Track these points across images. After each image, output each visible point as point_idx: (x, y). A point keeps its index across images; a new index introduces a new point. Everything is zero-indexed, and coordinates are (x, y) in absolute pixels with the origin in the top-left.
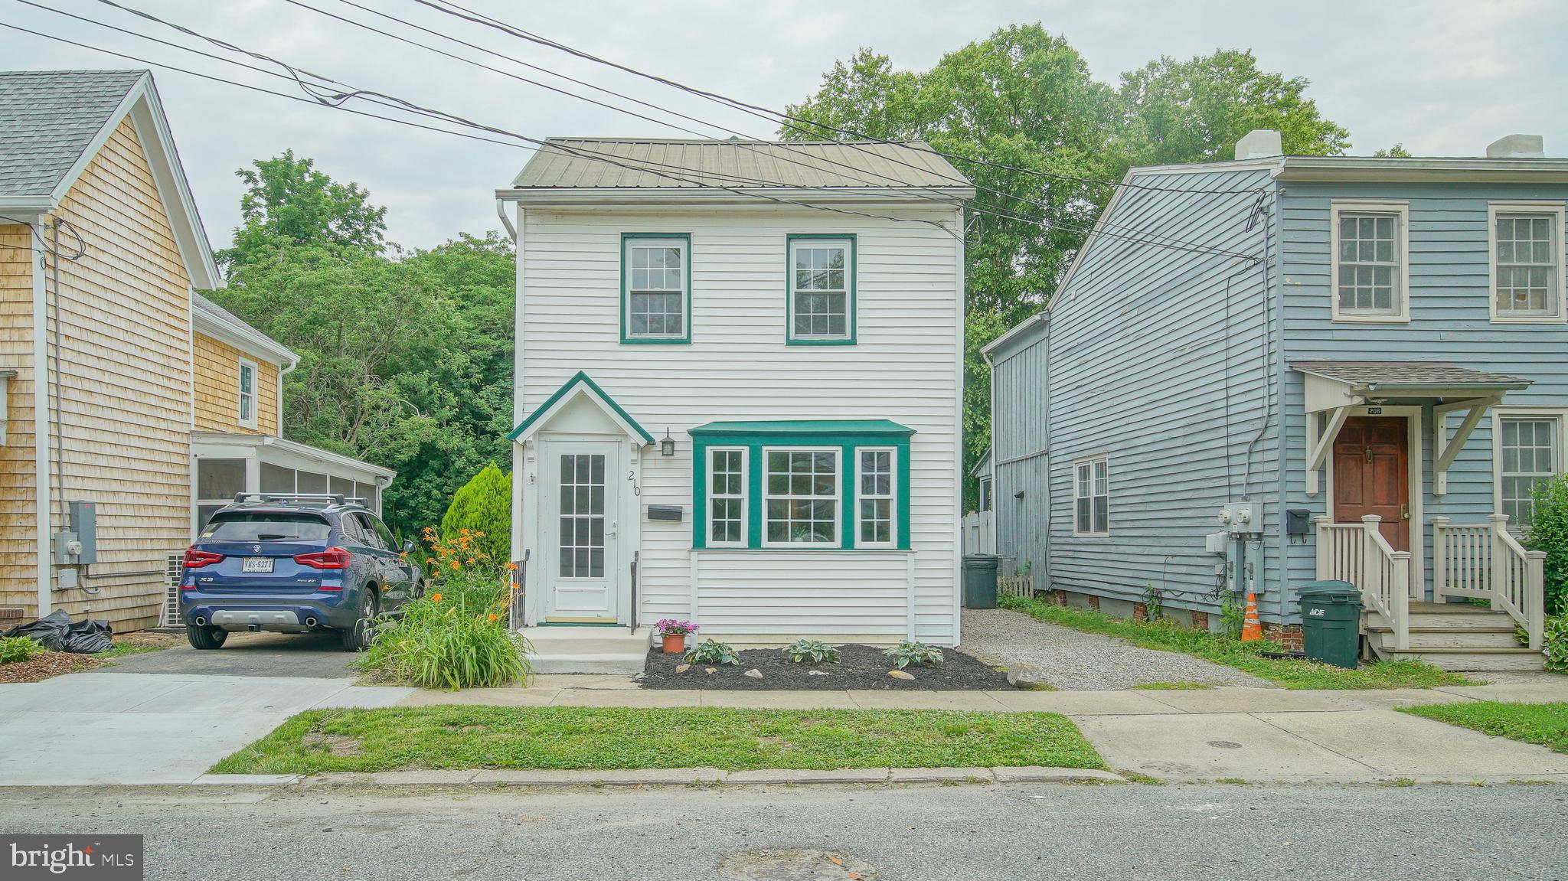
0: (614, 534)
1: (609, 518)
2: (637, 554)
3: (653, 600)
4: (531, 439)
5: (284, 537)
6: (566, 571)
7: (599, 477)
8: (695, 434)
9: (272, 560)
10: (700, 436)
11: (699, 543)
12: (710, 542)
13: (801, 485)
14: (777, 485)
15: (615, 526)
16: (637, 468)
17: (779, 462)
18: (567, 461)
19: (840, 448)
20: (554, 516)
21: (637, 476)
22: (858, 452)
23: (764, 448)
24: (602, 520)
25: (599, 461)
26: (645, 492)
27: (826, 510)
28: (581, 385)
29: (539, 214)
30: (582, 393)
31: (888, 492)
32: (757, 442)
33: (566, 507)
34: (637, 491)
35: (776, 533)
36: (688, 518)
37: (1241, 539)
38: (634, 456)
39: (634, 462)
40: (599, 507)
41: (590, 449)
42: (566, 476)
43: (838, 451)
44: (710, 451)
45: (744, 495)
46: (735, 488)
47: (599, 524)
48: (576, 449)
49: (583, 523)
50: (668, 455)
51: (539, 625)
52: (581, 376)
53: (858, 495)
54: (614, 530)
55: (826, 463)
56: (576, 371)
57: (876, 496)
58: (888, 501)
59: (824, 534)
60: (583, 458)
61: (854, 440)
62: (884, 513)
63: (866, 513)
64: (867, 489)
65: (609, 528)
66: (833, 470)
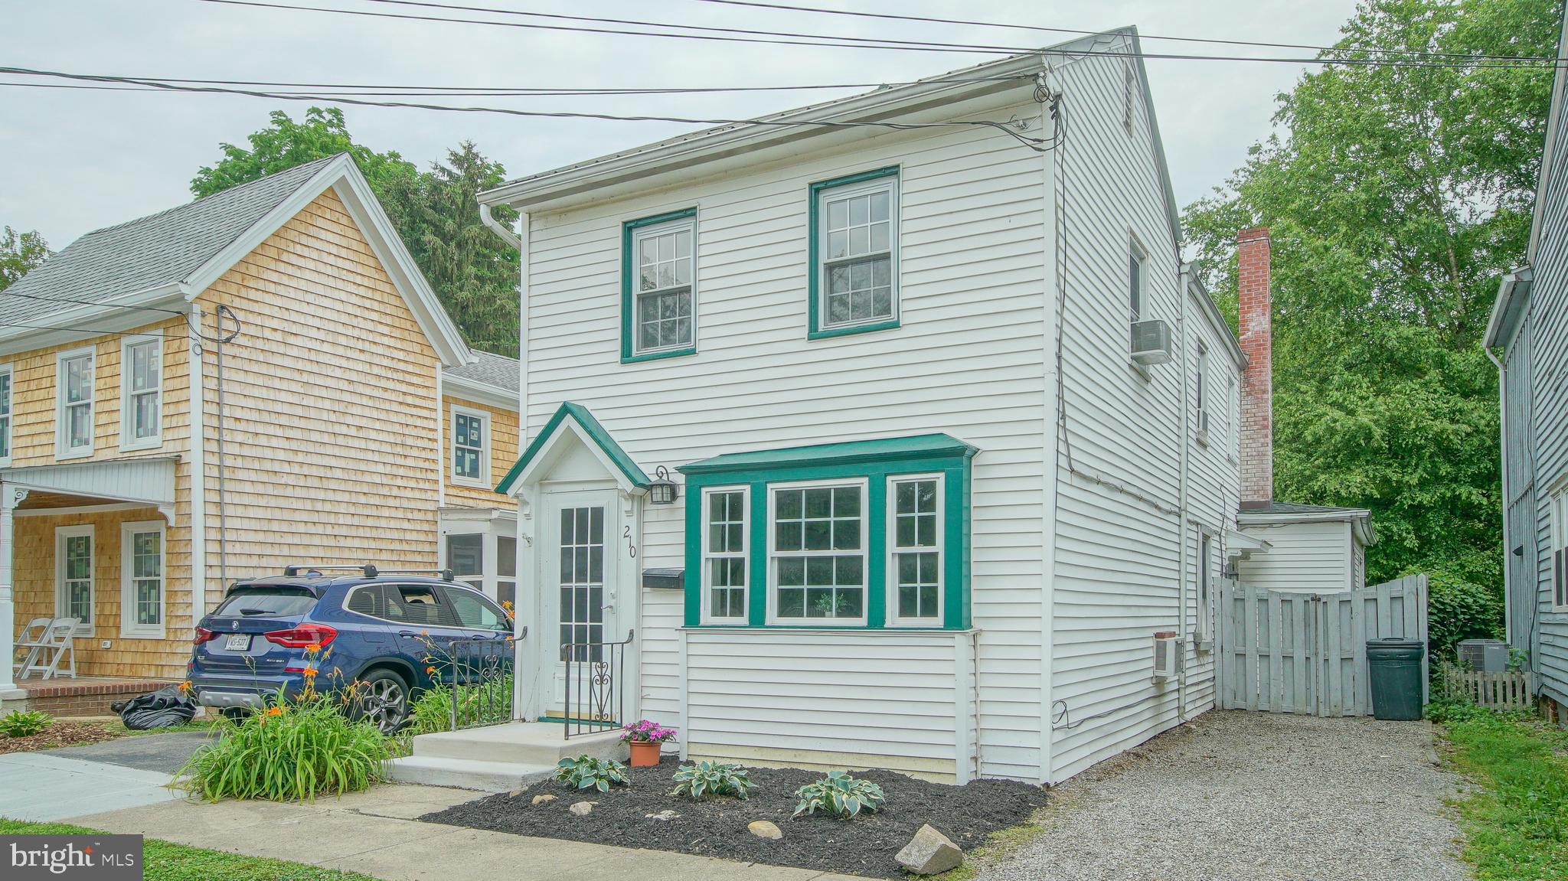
0: (611, 607)
1: (608, 586)
2: (631, 633)
3: (654, 693)
4: (520, 491)
6: (565, 654)
7: (598, 534)
8: (690, 471)
9: (250, 637)
10: (698, 474)
11: (692, 619)
12: (706, 617)
13: (817, 537)
14: (787, 537)
15: (613, 597)
16: (633, 522)
17: (787, 503)
18: (567, 514)
19: (865, 481)
20: (554, 585)
21: (633, 532)
22: (892, 484)
23: (769, 486)
24: (601, 590)
25: (598, 513)
26: (646, 553)
27: (851, 571)
28: (569, 421)
29: (545, 216)
30: (570, 431)
31: (932, 543)
32: (759, 477)
33: (566, 574)
34: (635, 552)
35: (789, 603)
38: (630, 508)
39: (630, 513)
40: (598, 576)
41: (589, 501)
42: (567, 535)
43: (863, 484)
44: (706, 495)
45: (746, 552)
46: (736, 543)
47: (597, 593)
48: (576, 502)
49: (581, 592)
50: (658, 503)
53: (892, 547)
54: (612, 602)
55: (848, 500)
56: (561, 405)
57: (918, 549)
58: (935, 555)
59: (850, 605)
60: (582, 512)
61: (883, 467)
62: (930, 575)
63: (906, 575)
64: (905, 537)
65: (606, 601)
66: (857, 512)
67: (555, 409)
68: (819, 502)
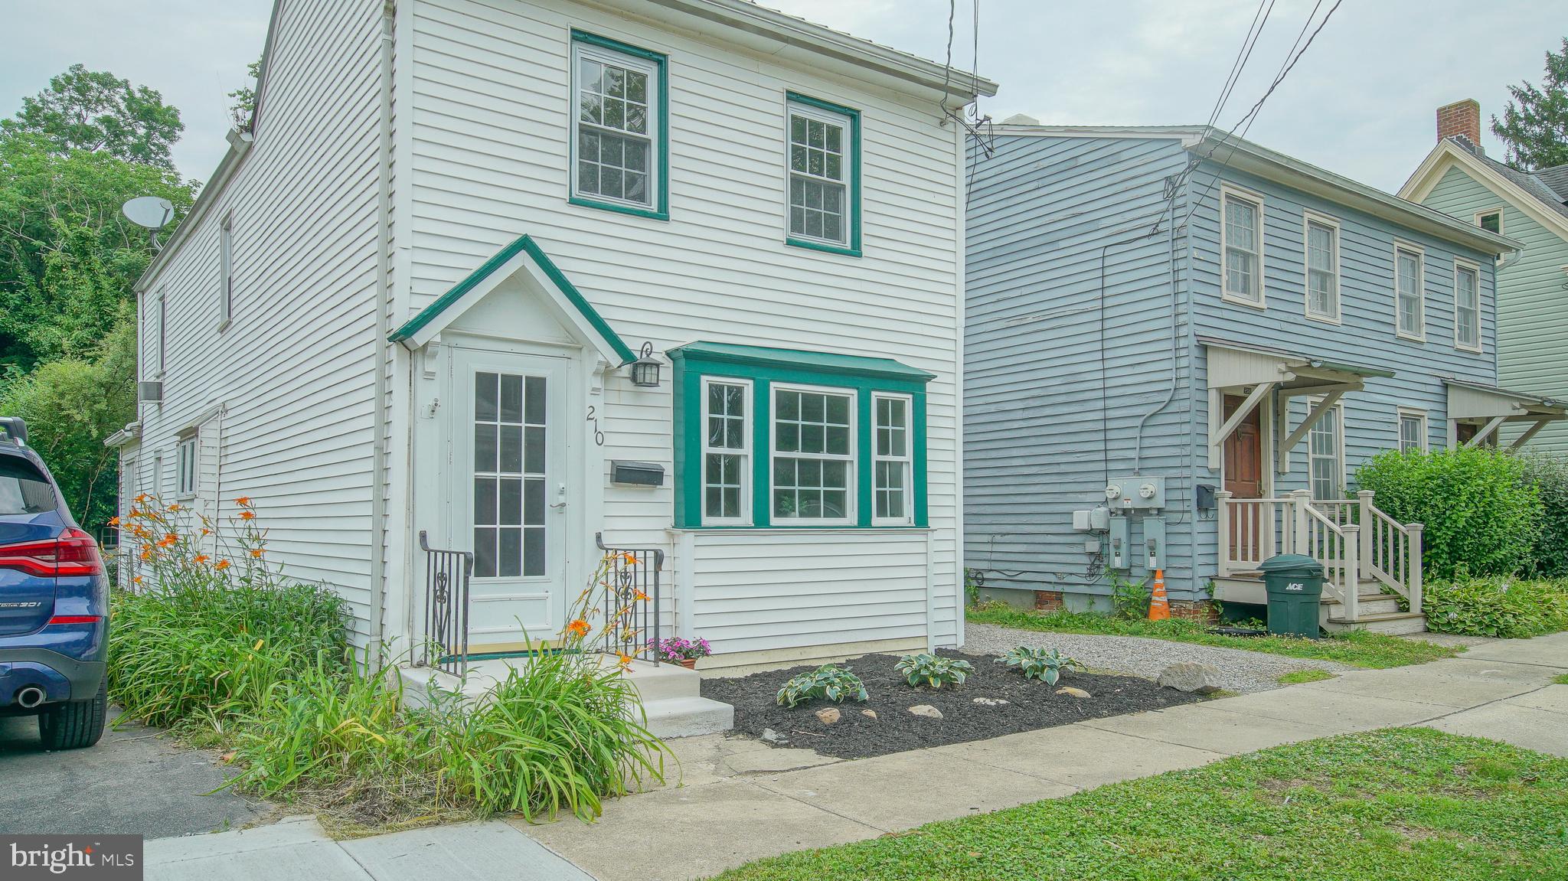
0: (563, 505)
1: (553, 479)
6: (483, 565)
7: (537, 412)
10: (687, 359)
11: (690, 518)
12: (704, 517)
13: (812, 441)
14: (787, 439)
15: (562, 492)
16: (599, 402)
17: (787, 404)
18: (485, 383)
19: (855, 391)
20: (465, 475)
21: (600, 415)
22: (874, 398)
23: (773, 385)
24: (542, 482)
25: (537, 387)
26: (610, 440)
27: (838, 474)
28: (523, 259)
30: (522, 273)
31: (903, 452)
32: (762, 373)
33: (484, 460)
34: (599, 437)
35: (784, 504)
36: (669, 482)
38: (597, 383)
39: (595, 391)
40: (537, 463)
41: (524, 367)
42: (484, 408)
43: (852, 395)
44: (704, 384)
45: (748, 449)
46: (736, 440)
47: (536, 490)
48: (502, 365)
49: (511, 487)
50: (648, 384)
52: (525, 244)
53: (874, 455)
54: (562, 499)
55: (838, 410)
56: (521, 234)
57: (890, 458)
58: (900, 464)
59: (835, 505)
60: (512, 382)
61: (870, 382)
62: (894, 481)
64: (883, 447)
65: (551, 498)
66: (846, 421)
67: (512, 240)
68: (812, 407)
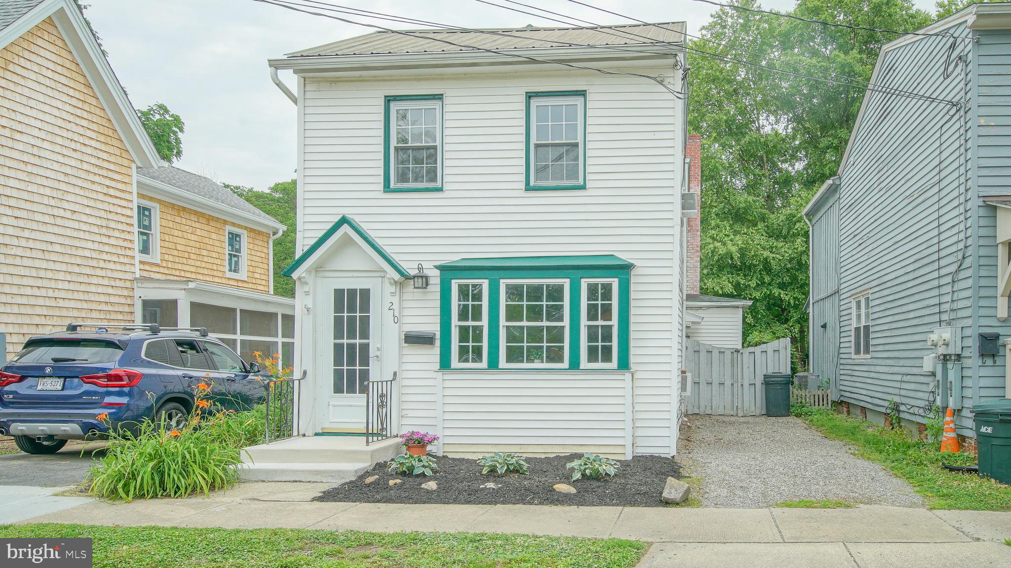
0: (378, 357)
1: (374, 342)
2: (395, 374)
3: (410, 413)
4: (304, 275)
5: (75, 360)
6: (338, 389)
7: (365, 307)
8: (443, 269)
9: (62, 379)
10: (448, 271)
11: (445, 364)
12: (455, 363)
13: (535, 313)
14: (513, 313)
15: (378, 350)
16: (396, 300)
17: (514, 292)
18: (339, 293)
19: (568, 280)
20: (328, 341)
21: (396, 307)
22: (584, 284)
23: (502, 281)
24: (368, 345)
25: (365, 293)
26: (405, 320)
27: (556, 335)
28: (345, 228)
29: (317, 81)
30: (346, 235)
31: (610, 319)
32: (495, 275)
33: (338, 334)
34: (397, 320)
35: (514, 355)
36: (438, 343)
37: (945, 358)
38: (393, 290)
39: (393, 294)
40: (365, 334)
41: (358, 284)
42: (338, 307)
43: (566, 283)
44: (455, 285)
45: (485, 322)
46: (477, 316)
47: (365, 348)
48: (346, 284)
49: (351, 347)
50: (418, 288)
51: (316, 434)
53: (584, 322)
54: (378, 353)
55: (556, 293)
56: (341, 216)
57: (600, 323)
58: (610, 327)
59: (555, 356)
60: (352, 293)
61: (580, 273)
62: (607, 337)
63: (592, 337)
64: (592, 316)
65: (372, 352)
66: (561, 299)
67: (337, 219)
68: (535, 293)
